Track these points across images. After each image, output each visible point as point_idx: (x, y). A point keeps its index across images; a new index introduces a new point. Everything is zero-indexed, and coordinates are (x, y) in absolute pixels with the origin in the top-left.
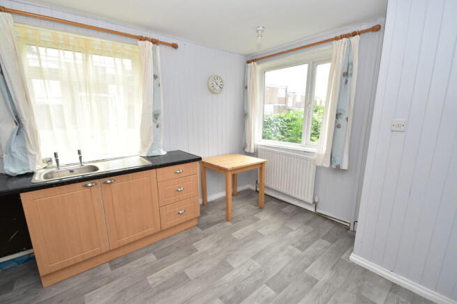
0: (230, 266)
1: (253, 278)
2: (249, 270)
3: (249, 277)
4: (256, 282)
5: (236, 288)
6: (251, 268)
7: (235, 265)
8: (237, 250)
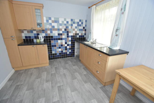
0: (73, 91)
1: (64, 97)
2: (68, 97)
3: (65, 96)
4: (62, 97)
5: (63, 90)
6: (69, 98)
7: (73, 93)
8: (82, 97)
